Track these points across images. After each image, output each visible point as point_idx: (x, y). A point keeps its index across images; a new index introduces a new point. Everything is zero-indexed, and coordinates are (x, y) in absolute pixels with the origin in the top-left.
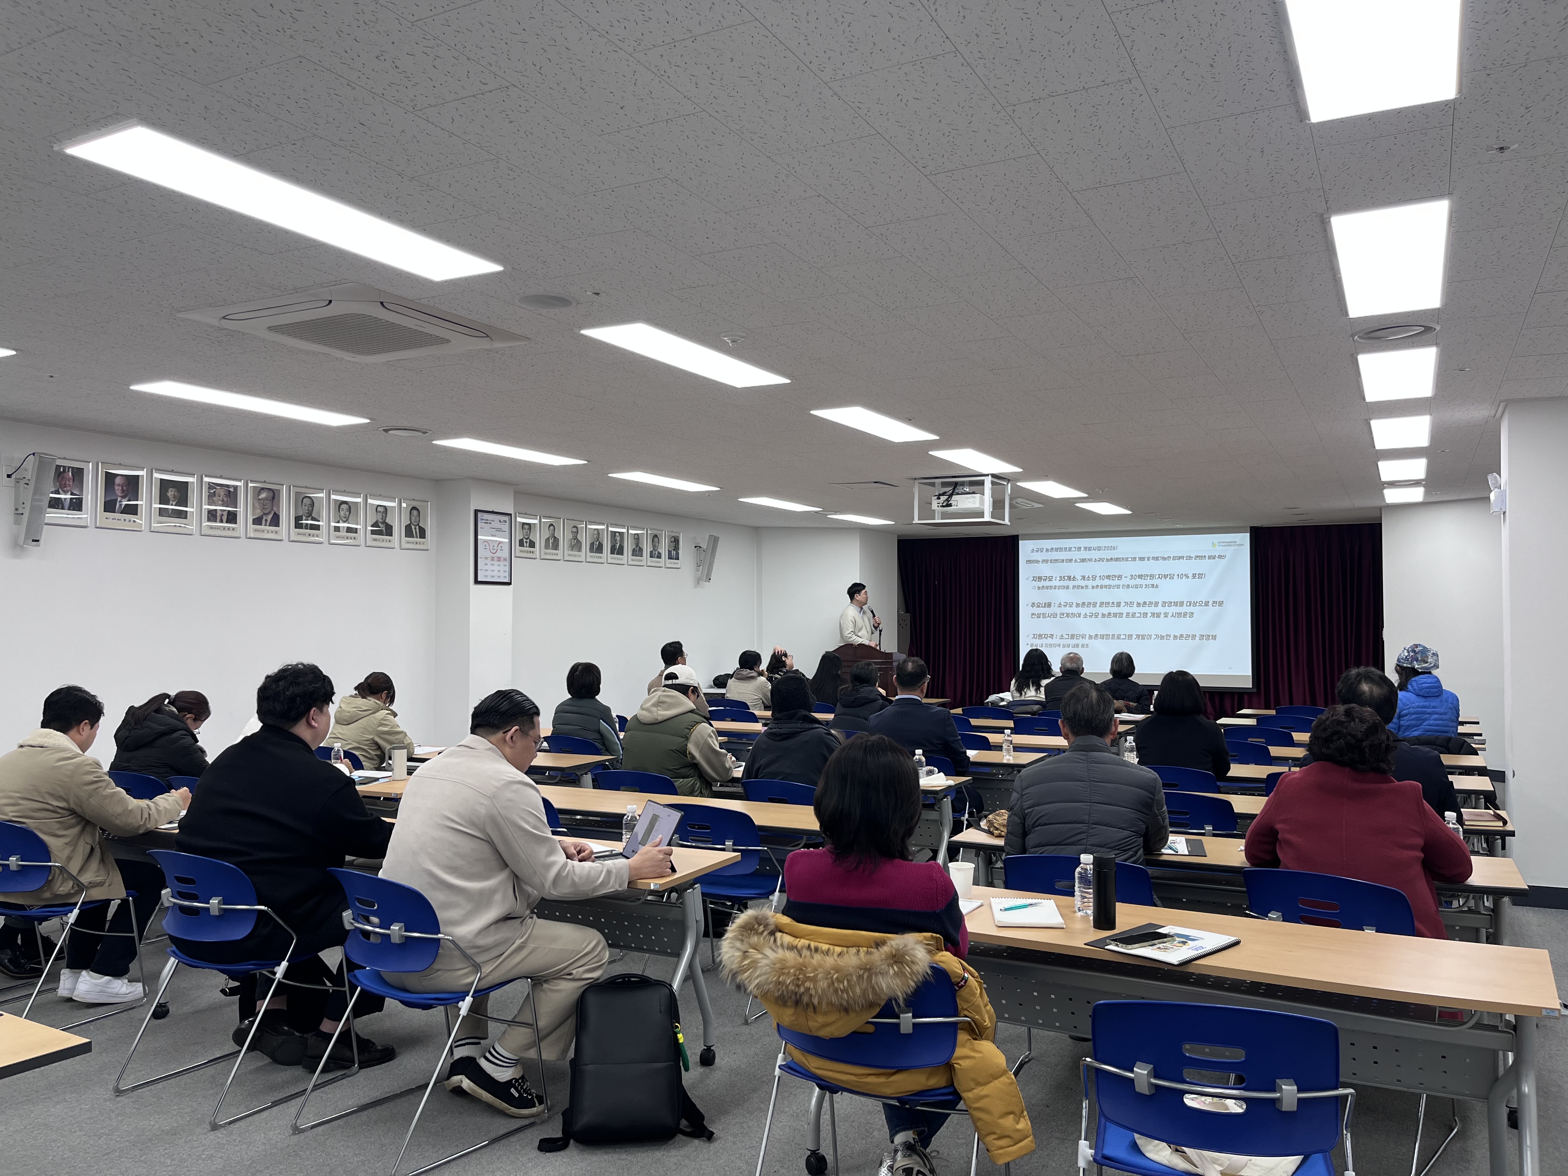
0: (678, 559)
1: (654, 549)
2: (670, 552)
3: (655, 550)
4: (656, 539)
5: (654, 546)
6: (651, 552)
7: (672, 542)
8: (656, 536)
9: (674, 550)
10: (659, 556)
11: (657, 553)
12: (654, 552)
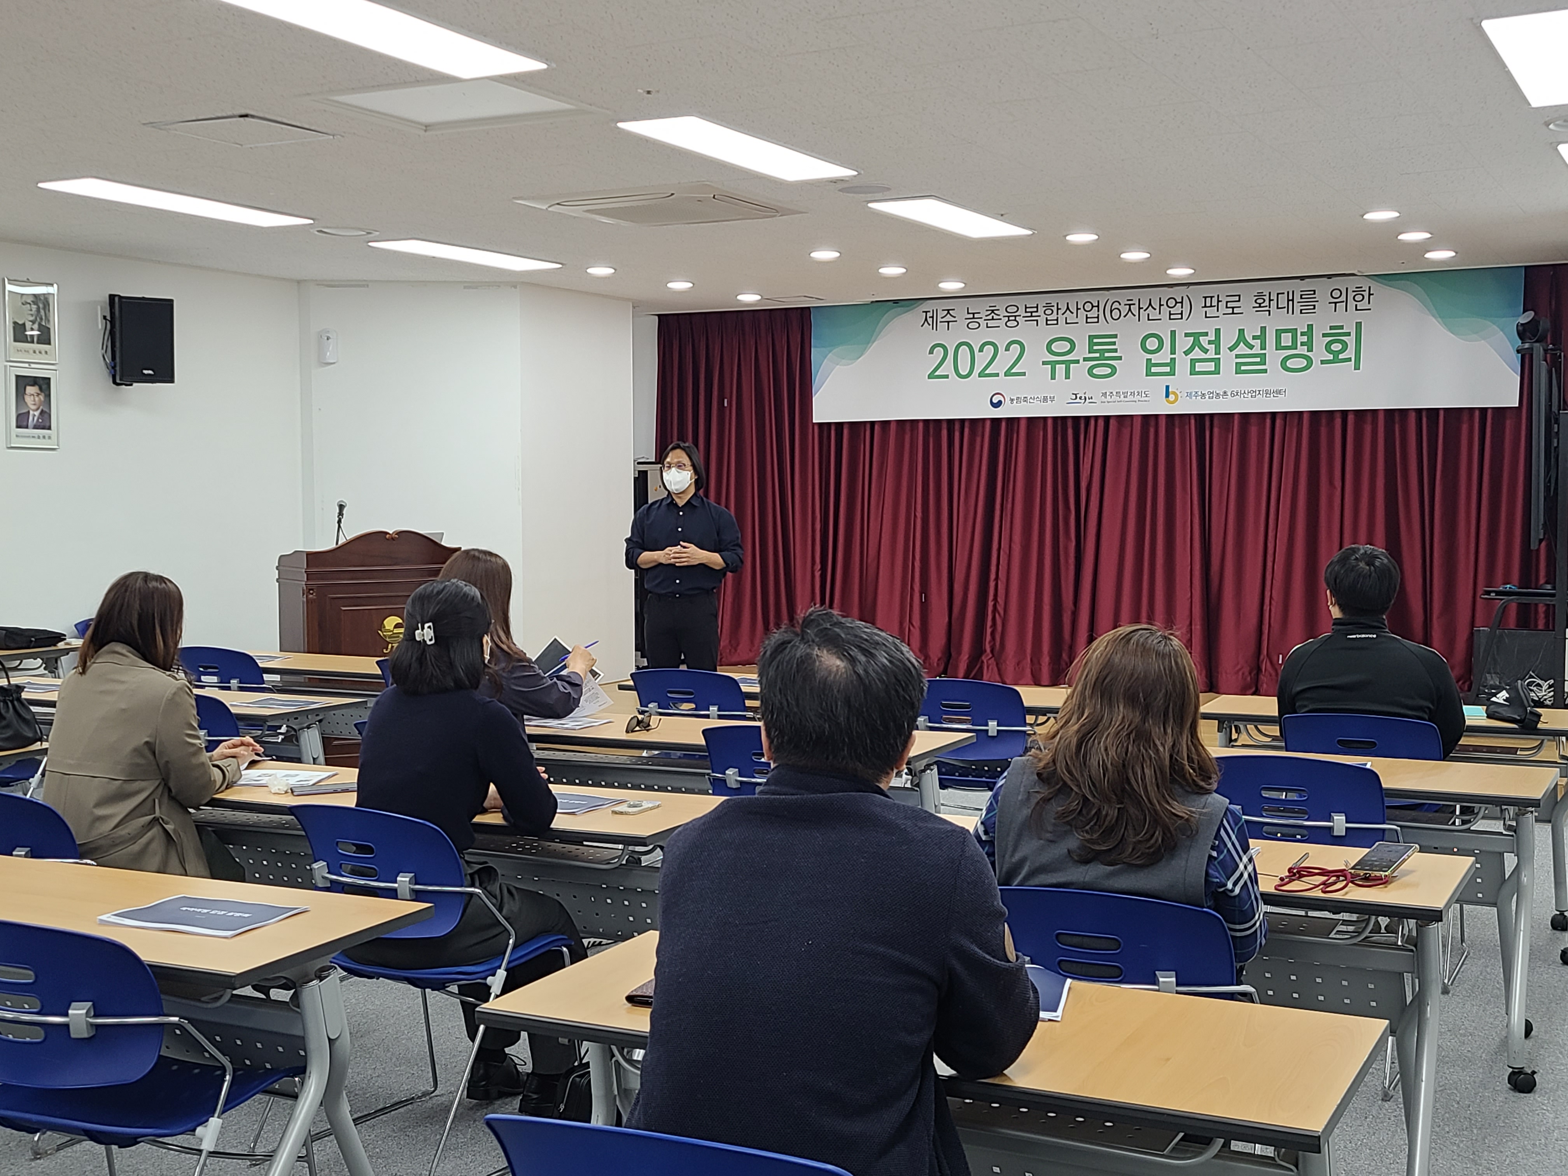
2: (18, 328)
7: (25, 303)
9: (33, 322)
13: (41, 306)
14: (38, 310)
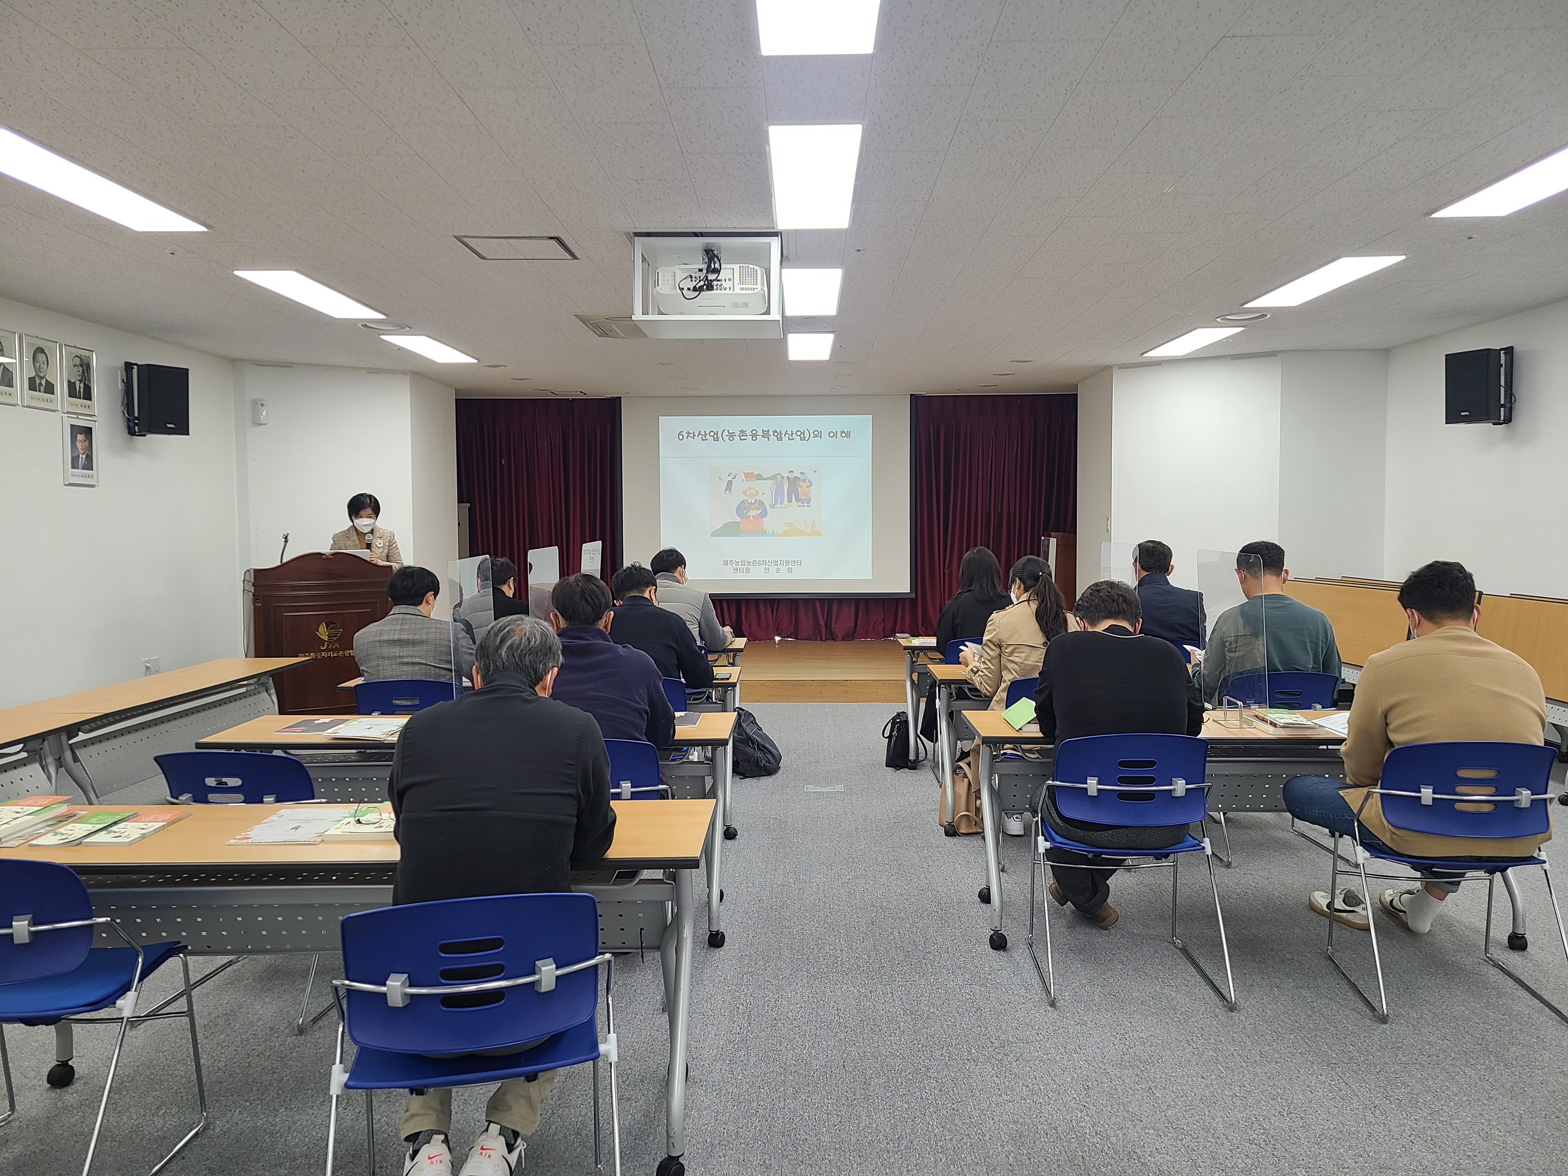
0: (88, 396)
1: (37, 375)
2: (71, 385)
3: (42, 378)
4: (41, 357)
5: (38, 370)
6: (32, 381)
7: (75, 366)
8: (40, 350)
9: (80, 381)
10: (50, 389)
11: (44, 382)
12: (38, 381)
13: (85, 368)
14: (83, 372)
